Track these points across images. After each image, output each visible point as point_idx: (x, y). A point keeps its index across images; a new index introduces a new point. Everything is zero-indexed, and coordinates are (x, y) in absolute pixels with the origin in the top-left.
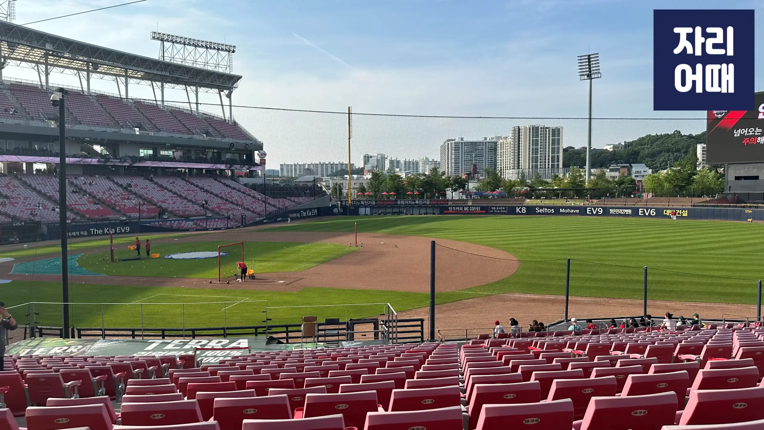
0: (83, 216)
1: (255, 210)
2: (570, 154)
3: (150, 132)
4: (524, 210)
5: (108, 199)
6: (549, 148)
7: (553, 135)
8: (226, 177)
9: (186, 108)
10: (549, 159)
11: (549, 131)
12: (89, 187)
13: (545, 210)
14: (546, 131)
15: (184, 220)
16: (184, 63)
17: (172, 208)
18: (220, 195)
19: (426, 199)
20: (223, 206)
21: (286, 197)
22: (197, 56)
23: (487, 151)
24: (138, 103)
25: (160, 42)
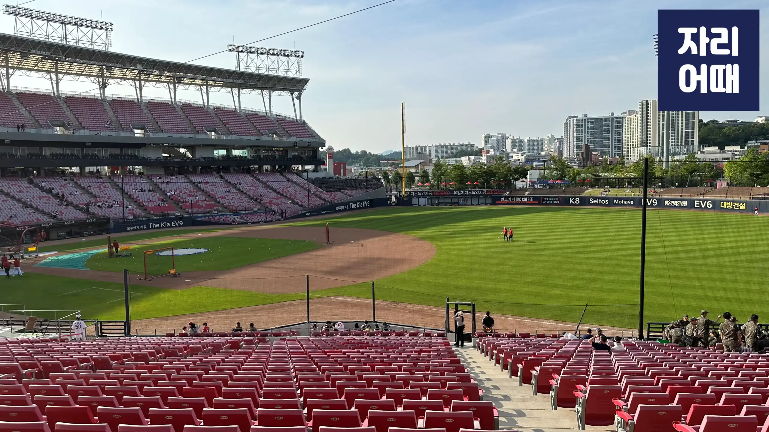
0: (148, 212)
4: (578, 201)
9: (262, 111)
10: (682, 135)
12: (165, 185)
13: (599, 201)
15: (232, 214)
16: (257, 72)
17: (229, 203)
18: (278, 190)
19: (487, 188)
20: (275, 201)
21: (340, 190)
22: (270, 63)
23: (614, 127)
24: (218, 110)
25: (235, 53)
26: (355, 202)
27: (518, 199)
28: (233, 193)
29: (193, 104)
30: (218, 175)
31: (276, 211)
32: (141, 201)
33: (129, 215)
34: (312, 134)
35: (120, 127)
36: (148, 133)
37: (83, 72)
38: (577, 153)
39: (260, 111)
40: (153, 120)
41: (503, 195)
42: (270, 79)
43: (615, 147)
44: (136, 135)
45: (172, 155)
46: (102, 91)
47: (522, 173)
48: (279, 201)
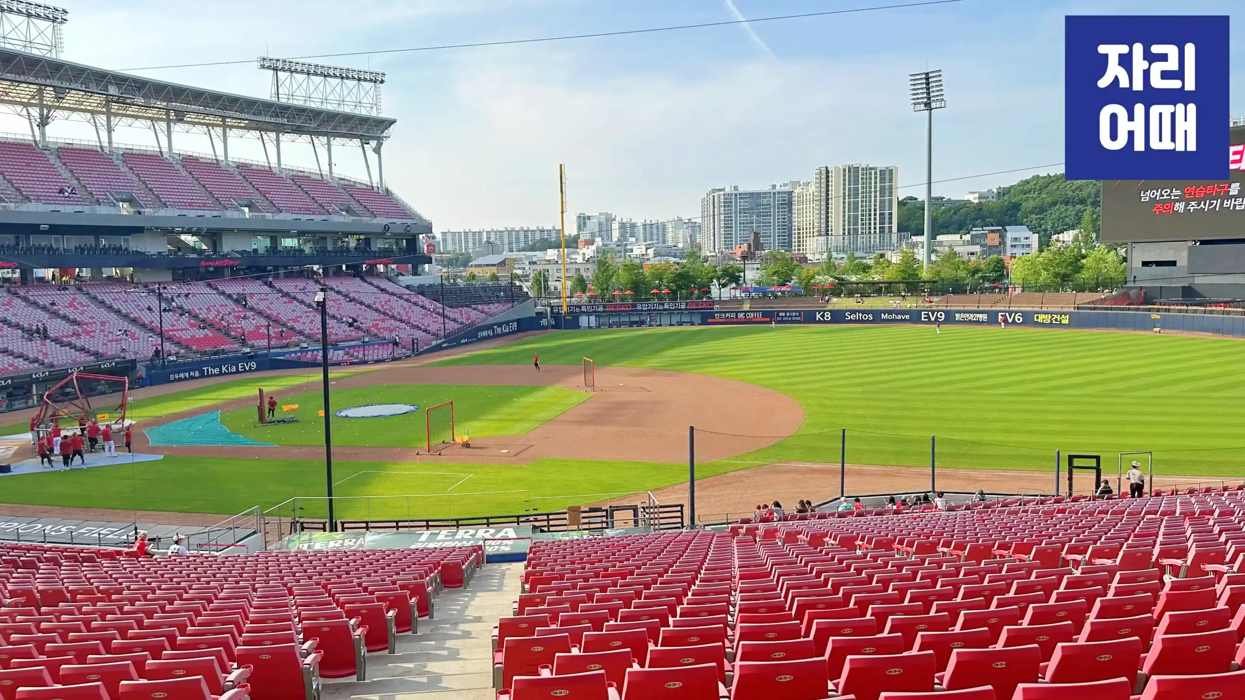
0: (187, 347)
1: (428, 328)
2: (908, 209)
3: (267, 214)
4: (828, 316)
5: (217, 320)
6: (875, 201)
7: (883, 180)
8: (379, 275)
9: (314, 171)
10: (875, 219)
11: (876, 173)
12: (185, 300)
13: (859, 317)
14: (871, 174)
15: (331, 348)
16: (308, 104)
19: (683, 299)
20: (382, 324)
21: (470, 305)
23: (777, 207)
24: (243, 168)
25: (272, 72)
27: (741, 315)
29: (202, 158)
30: (261, 282)
32: (162, 329)
35: (91, 197)
36: (143, 208)
38: (725, 245)
39: (312, 171)
40: (142, 186)
41: (712, 308)
42: (330, 116)
43: (778, 236)
44: (124, 212)
48: (388, 324)
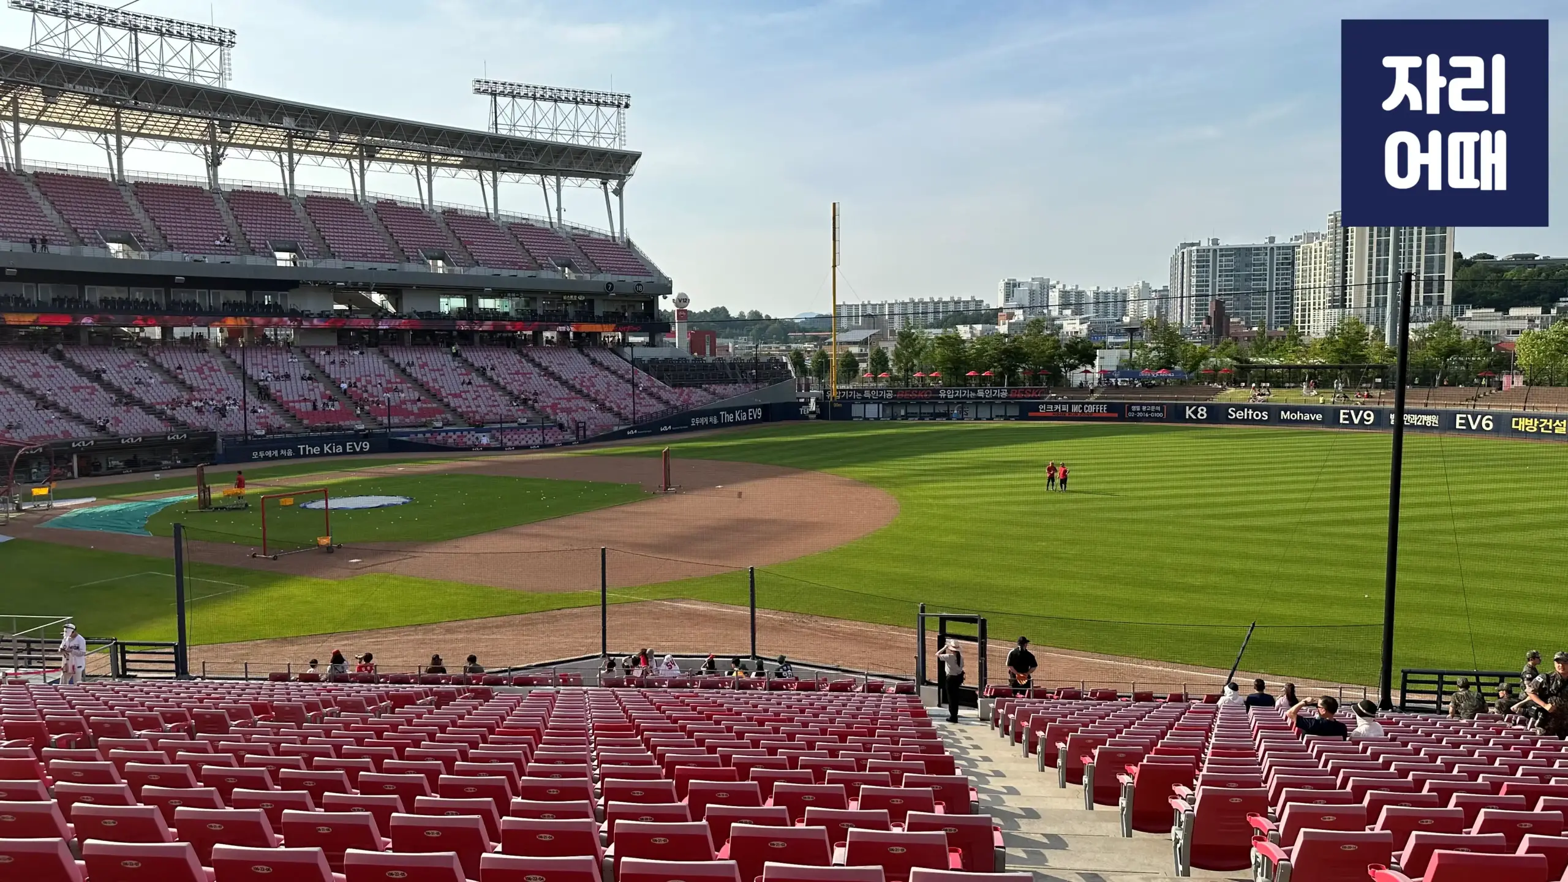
3: (457, 268)
4: (1203, 413)
9: (541, 219)
13: (1248, 414)
15: (472, 430)
16: (532, 136)
17: (467, 407)
18: (571, 382)
19: (1008, 385)
20: (564, 404)
21: (701, 384)
22: (560, 118)
23: (1275, 267)
24: (451, 214)
25: (488, 98)
26: (731, 411)
27: (1076, 409)
28: (477, 387)
29: (401, 202)
30: (448, 349)
31: (566, 425)
32: (285, 399)
33: (259, 427)
34: (643, 267)
35: (247, 246)
36: (304, 259)
37: (172, 132)
38: (1196, 319)
39: (538, 218)
40: (315, 234)
41: (1043, 398)
42: (560, 151)
43: (1277, 308)
44: (280, 264)
45: (354, 307)
46: (211, 172)
47: (1083, 352)
48: (572, 404)
